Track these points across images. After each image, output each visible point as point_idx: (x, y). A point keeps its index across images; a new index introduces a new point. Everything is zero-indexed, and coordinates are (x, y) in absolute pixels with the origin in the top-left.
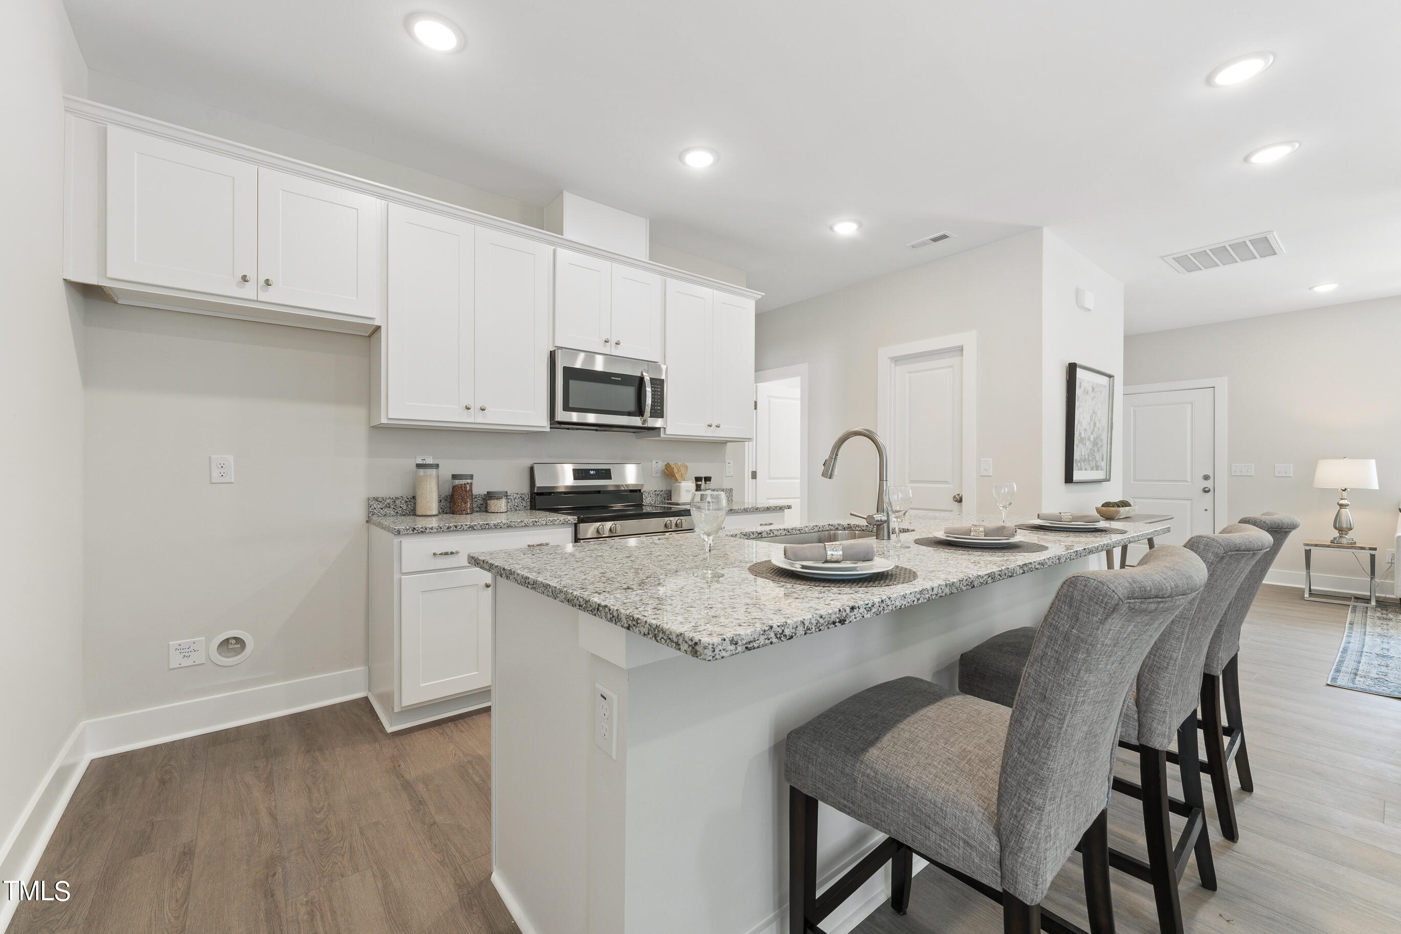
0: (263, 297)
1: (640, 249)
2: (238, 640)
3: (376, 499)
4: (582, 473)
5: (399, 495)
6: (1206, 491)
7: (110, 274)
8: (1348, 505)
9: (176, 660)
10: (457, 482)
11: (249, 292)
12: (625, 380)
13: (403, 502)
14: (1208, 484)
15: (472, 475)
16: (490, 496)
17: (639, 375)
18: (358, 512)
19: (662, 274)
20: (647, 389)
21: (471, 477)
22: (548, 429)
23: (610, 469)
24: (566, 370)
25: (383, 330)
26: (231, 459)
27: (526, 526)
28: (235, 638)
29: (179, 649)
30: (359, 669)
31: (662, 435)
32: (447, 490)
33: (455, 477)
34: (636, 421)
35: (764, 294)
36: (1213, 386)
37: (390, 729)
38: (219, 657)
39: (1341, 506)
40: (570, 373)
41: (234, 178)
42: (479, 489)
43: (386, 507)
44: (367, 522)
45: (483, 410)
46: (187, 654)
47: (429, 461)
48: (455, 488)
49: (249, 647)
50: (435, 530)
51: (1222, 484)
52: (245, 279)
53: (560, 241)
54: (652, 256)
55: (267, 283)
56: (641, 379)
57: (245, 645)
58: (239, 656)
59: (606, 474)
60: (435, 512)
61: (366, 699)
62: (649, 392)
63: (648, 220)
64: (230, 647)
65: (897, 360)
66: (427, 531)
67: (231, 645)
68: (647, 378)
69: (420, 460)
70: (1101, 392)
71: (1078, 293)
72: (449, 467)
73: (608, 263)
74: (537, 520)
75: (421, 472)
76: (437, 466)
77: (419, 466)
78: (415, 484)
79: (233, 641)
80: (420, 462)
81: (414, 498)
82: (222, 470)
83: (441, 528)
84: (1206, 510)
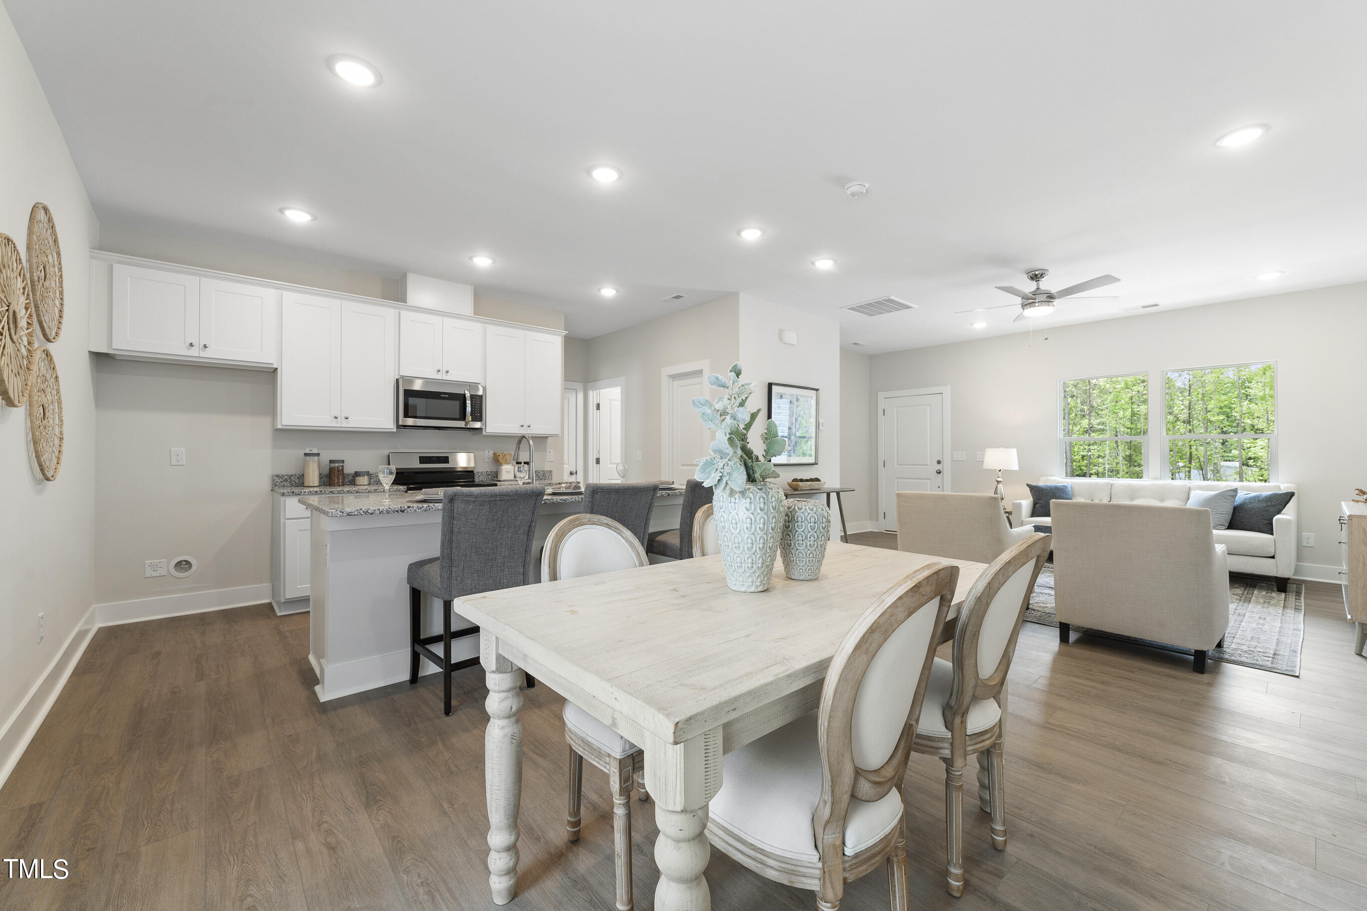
0: (203, 354)
1: (467, 307)
2: (187, 562)
3: (278, 476)
4: (423, 459)
5: (293, 474)
6: (939, 472)
7: (114, 347)
8: (1001, 482)
9: (149, 572)
10: (333, 465)
11: (194, 352)
12: (452, 396)
13: (296, 478)
14: (939, 467)
15: (344, 461)
16: (357, 474)
17: (463, 393)
18: (266, 484)
19: (481, 322)
20: (467, 402)
21: (343, 461)
22: (395, 430)
23: (448, 457)
24: (405, 391)
25: (279, 370)
26: (184, 449)
27: (369, 492)
28: (185, 561)
29: (151, 565)
30: (267, 584)
31: (484, 433)
32: (326, 471)
33: (331, 461)
34: (461, 424)
35: (567, 332)
36: (941, 392)
37: (279, 614)
38: (176, 572)
39: (998, 482)
40: (409, 393)
41: (185, 286)
42: (349, 469)
43: (284, 481)
44: (272, 490)
45: (347, 418)
46: (156, 569)
47: (315, 451)
48: (331, 469)
49: (194, 567)
50: (307, 494)
51: (947, 467)
52: (191, 345)
53: (406, 307)
54: (477, 312)
55: (205, 346)
56: (464, 395)
57: (191, 564)
58: (189, 572)
59: (445, 460)
60: (317, 484)
61: (270, 604)
62: (469, 403)
63: (473, 287)
64: (182, 566)
65: (674, 377)
66: (302, 494)
67: (183, 565)
68: (468, 395)
69: (308, 450)
70: (807, 401)
71: (781, 332)
72: (328, 455)
73: (440, 318)
74: (377, 488)
75: (308, 458)
76: (318, 455)
77: (306, 455)
78: (304, 466)
79: (184, 563)
80: (308, 451)
81: (303, 475)
82: (178, 458)
83: (311, 492)
84: (939, 487)
